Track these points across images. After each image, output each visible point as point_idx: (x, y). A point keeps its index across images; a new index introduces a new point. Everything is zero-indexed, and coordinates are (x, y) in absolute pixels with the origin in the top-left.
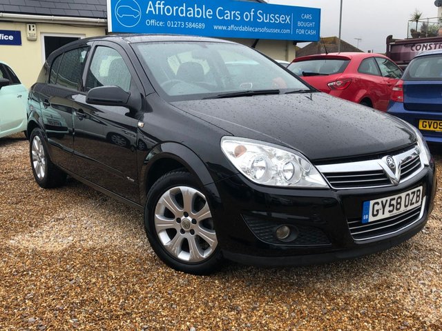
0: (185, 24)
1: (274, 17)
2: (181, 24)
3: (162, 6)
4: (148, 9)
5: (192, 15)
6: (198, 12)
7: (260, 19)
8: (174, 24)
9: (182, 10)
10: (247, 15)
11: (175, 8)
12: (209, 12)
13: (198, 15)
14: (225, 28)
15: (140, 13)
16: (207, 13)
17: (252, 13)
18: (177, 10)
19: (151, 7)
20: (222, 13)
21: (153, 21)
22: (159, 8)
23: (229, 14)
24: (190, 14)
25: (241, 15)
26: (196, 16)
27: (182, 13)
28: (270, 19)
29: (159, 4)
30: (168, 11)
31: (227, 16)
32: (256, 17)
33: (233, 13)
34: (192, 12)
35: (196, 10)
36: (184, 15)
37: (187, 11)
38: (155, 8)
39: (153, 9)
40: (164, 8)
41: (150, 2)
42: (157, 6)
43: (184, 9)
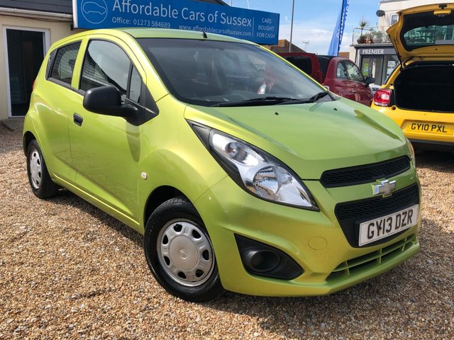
0: (151, 22)
1: (236, 20)
2: (147, 22)
3: (128, 4)
4: (115, 6)
5: (158, 15)
6: (164, 11)
7: (223, 21)
8: (140, 22)
9: (148, 9)
10: (211, 17)
11: (141, 7)
12: (175, 12)
13: (164, 14)
14: (189, 28)
15: (106, 10)
16: (173, 13)
17: (216, 15)
18: (143, 9)
19: (117, 5)
20: (187, 14)
21: (119, 19)
22: (126, 6)
23: (194, 15)
24: (156, 13)
25: (206, 16)
26: (162, 15)
27: (148, 12)
28: (233, 22)
29: (126, 2)
30: (135, 9)
31: (192, 17)
32: (219, 18)
33: (197, 14)
34: (158, 11)
35: (162, 9)
36: (150, 14)
37: (153, 10)
38: (121, 6)
39: (119, 7)
40: (130, 6)
42: (123, 4)
43: (150, 8)
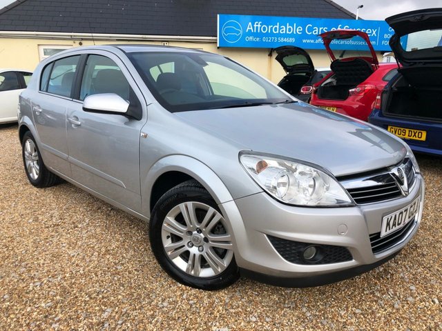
0: (277, 39)
2: (274, 39)
3: (259, 26)
4: (248, 28)
5: (284, 32)
6: (290, 29)
8: (269, 39)
9: (276, 28)
11: (270, 27)
12: (300, 29)
13: (289, 31)
14: (312, 41)
15: (241, 32)
16: (298, 30)
18: (272, 28)
20: (310, 29)
21: (251, 38)
22: (257, 27)
23: (317, 30)
24: (282, 31)
26: (288, 32)
27: (276, 30)
29: (257, 24)
30: (264, 29)
31: (315, 32)
33: (320, 29)
34: (284, 29)
35: (288, 27)
36: (278, 32)
37: (280, 29)
38: (253, 28)
39: (251, 28)
40: (260, 28)
41: (250, 23)
42: (255, 26)
43: (278, 27)
